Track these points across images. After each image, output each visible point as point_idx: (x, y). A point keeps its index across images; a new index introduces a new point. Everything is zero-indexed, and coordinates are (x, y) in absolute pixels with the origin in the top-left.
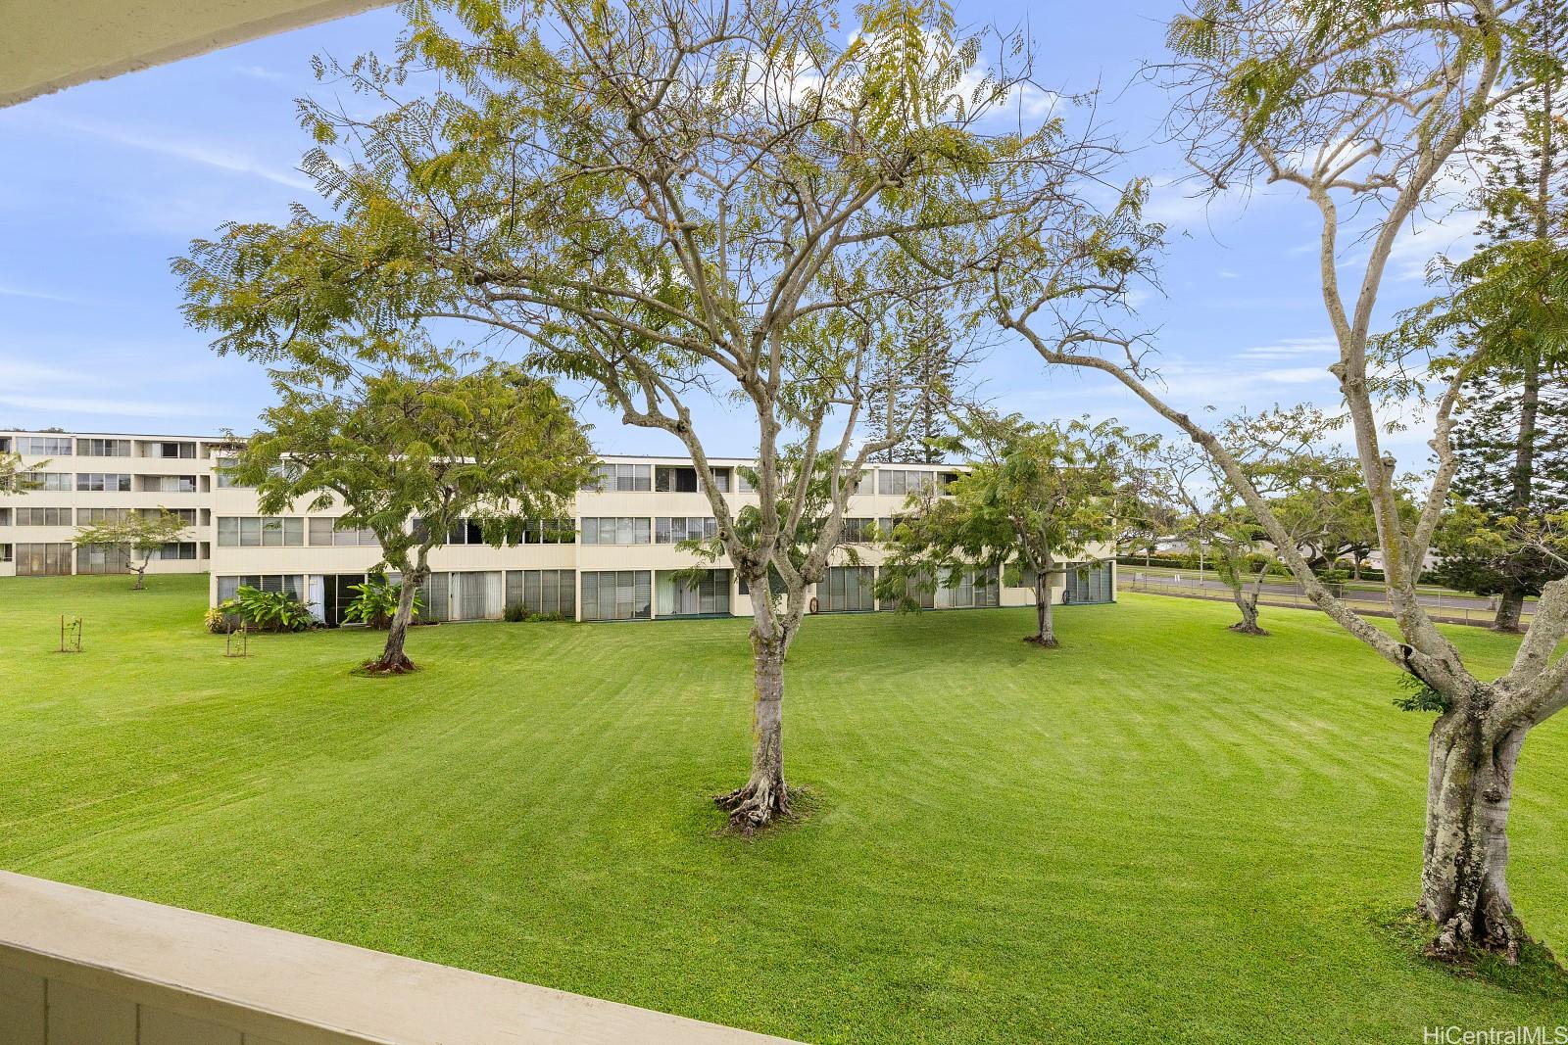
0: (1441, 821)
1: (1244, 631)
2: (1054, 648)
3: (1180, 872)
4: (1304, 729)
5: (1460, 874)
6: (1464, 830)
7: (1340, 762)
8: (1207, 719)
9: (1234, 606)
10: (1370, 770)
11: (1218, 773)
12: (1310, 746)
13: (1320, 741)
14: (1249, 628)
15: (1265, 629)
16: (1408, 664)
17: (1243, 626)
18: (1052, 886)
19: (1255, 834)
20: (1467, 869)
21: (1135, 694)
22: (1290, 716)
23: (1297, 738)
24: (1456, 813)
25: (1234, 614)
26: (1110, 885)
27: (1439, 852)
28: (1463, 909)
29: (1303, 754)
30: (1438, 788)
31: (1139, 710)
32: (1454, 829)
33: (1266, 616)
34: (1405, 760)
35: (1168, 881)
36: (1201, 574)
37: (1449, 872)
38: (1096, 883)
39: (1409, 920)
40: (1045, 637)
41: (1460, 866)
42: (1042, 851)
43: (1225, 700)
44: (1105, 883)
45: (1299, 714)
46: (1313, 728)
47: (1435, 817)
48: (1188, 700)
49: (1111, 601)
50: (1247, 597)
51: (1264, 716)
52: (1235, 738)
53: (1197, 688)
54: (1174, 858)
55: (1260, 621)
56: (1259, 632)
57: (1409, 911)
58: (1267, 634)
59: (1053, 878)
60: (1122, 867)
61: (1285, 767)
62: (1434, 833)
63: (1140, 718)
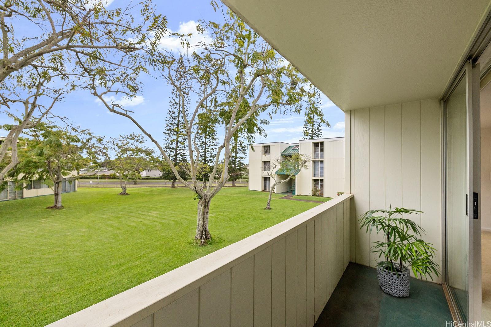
0: (200, 219)
1: (123, 194)
2: (63, 209)
3: (151, 252)
4: (153, 214)
5: (203, 228)
6: (203, 220)
7: (164, 219)
8: (130, 218)
9: (121, 189)
10: (170, 219)
11: (142, 229)
12: (156, 217)
13: (157, 215)
14: (124, 194)
15: (128, 193)
16: (196, 190)
17: (122, 193)
18: (123, 270)
19: (160, 238)
20: (204, 227)
21: (104, 216)
22: (148, 212)
23: (153, 216)
24: (202, 217)
25: (120, 190)
26: (139, 262)
27: (200, 225)
28: (204, 234)
29: (156, 219)
30: (200, 213)
31: (109, 220)
32: (202, 220)
33: (128, 190)
34: (174, 215)
35: (150, 255)
36: (98, 180)
37: (201, 229)
38: (135, 264)
39: (195, 241)
40: (58, 205)
41: (203, 227)
42: (113, 264)
43: (131, 212)
44: (137, 262)
45: (150, 211)
46: (154, 213)
47: (199, 219)
48: (121, 214)
49: (75, 190)
50: (124, 185)
51: (143, 213)
52: (140, 220)
53: (121, 211)
54: (148, 250)
55: (127, 191)
56: (127, 194)
57: (194, 239)
58: (129, 194)
59: (122, 268)
60: (138, 257)
61: (155, 223)
62: (199, 222)
63: (112, 222)
